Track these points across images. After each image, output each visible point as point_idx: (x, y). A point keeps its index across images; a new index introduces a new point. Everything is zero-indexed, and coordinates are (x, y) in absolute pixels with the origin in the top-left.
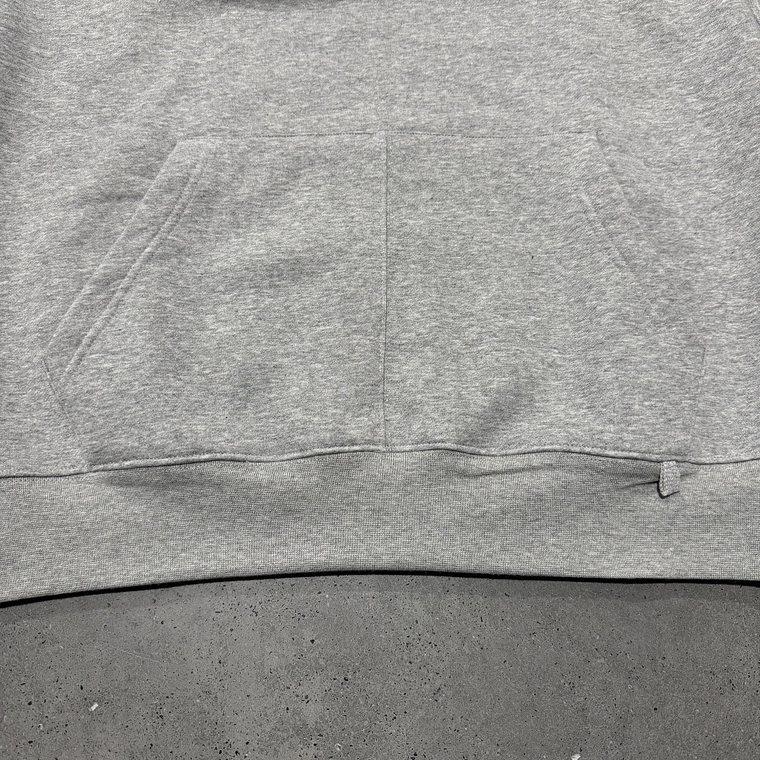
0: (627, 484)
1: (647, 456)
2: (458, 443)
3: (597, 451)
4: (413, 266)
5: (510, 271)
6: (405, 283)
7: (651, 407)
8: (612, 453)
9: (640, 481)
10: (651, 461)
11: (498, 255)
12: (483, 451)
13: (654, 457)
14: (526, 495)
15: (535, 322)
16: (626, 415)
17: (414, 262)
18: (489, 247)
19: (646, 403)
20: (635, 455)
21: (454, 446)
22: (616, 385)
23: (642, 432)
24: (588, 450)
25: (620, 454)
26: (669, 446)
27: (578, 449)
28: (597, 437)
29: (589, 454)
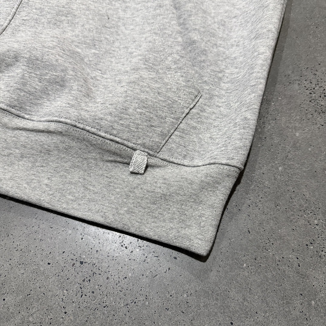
0: (110, 159)
1: (126, 142)
2: (8, 105)
3: (93, 130)
4: (34, 11)
5: (91, 22)
6: (25, 18)
7: (141, 114)
8: (103, 134)
9: (119, 159)
10: (128, 147)
11: (88, 12)
12: (27, 116)
13: (130, 145)
14: (40, 148)
15: (95, 54)
16: (122, 113)
17: (36, 9)
18: (84, 7)
19: (138, 110)
20: (118, 139)
21: (6, 108)
22: (124, 95)
23: (128, 126)
24: (88, 128)
25: (108, 136)
26: (144, 141)
27: (81, 126)
28: (97, 121)
29: (88, 131)
